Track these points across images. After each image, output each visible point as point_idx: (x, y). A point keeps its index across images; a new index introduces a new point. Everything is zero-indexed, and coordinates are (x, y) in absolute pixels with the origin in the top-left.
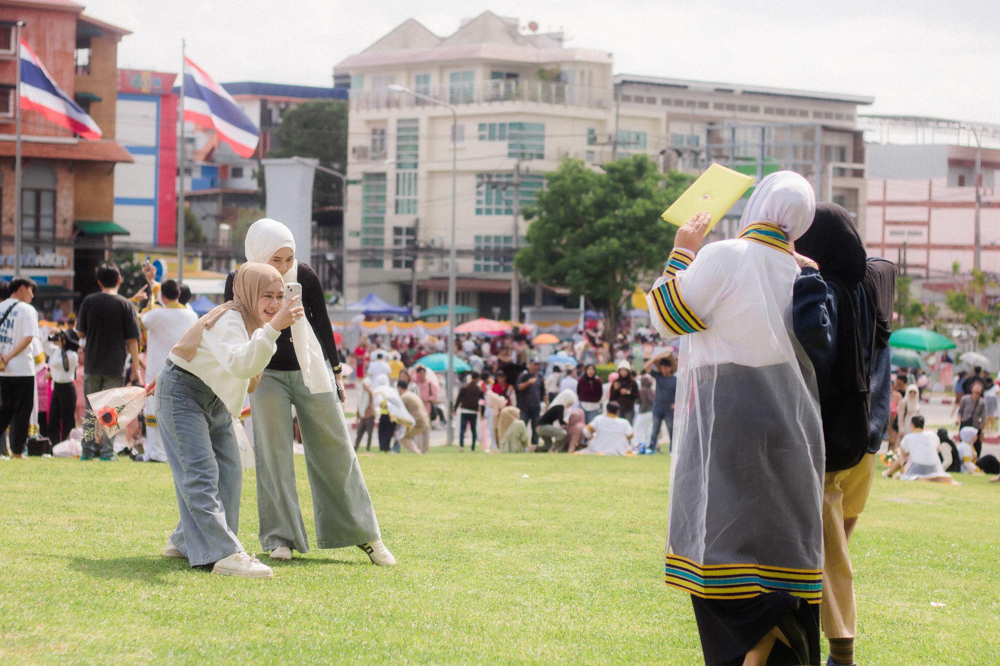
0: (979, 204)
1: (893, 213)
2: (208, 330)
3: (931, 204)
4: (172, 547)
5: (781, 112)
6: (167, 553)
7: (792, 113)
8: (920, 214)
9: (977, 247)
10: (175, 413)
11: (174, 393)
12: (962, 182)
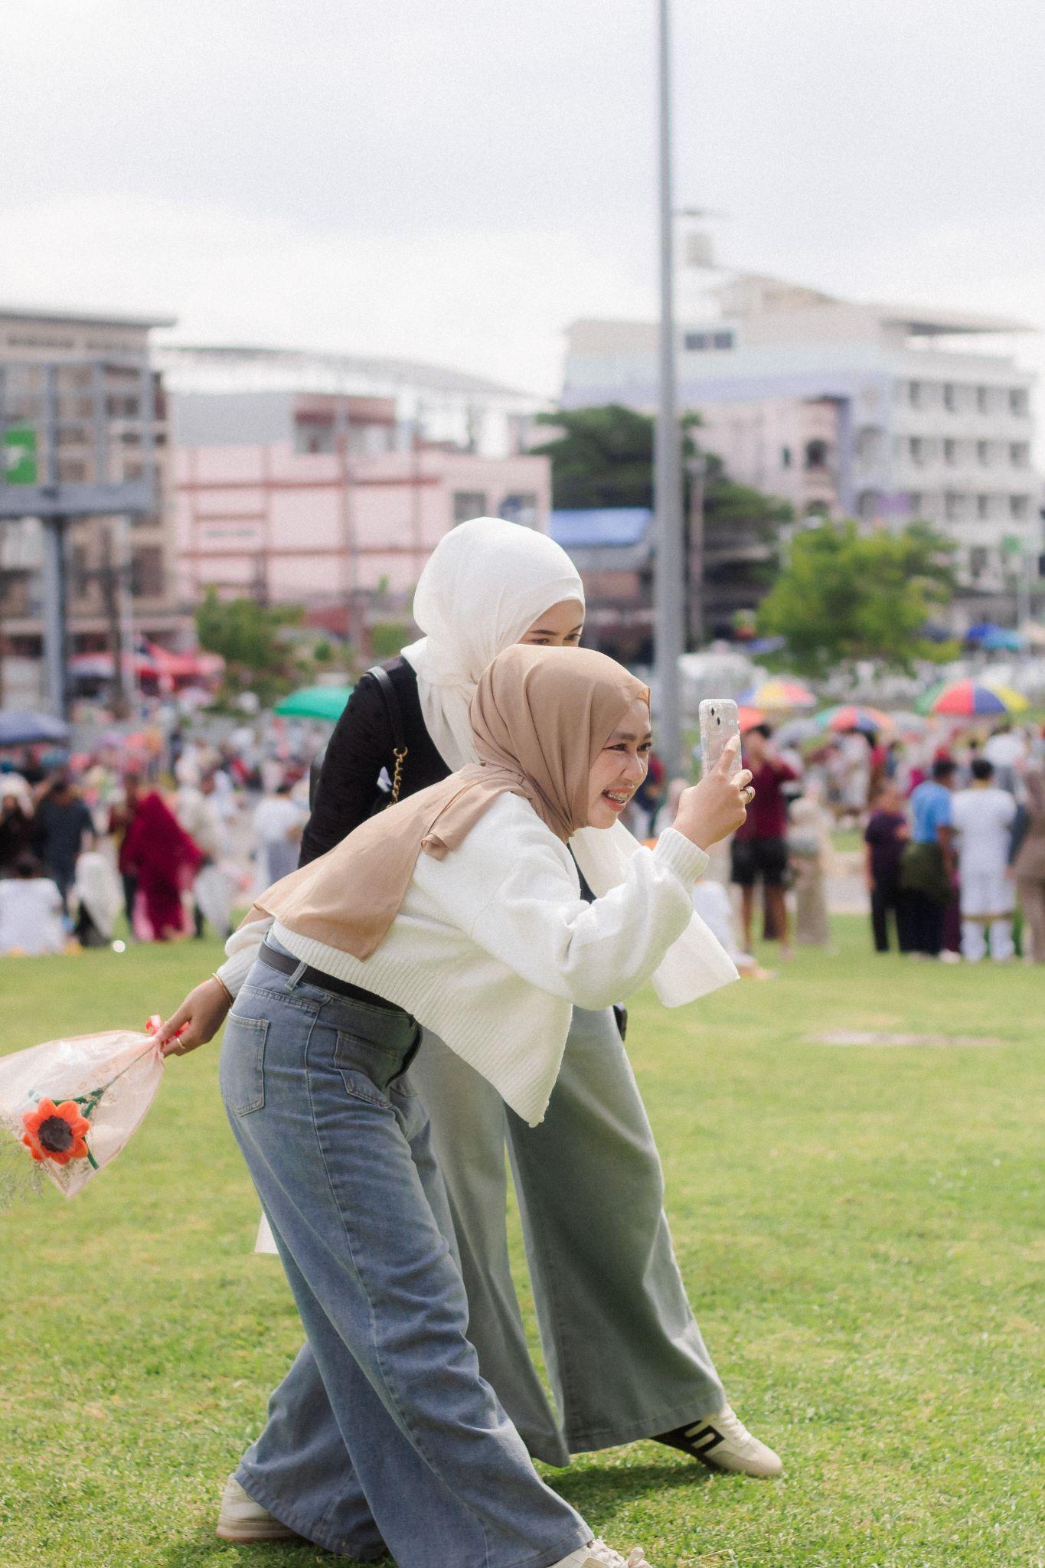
0: (346, 482)
1: (210, 502)
2: (440, 859)
3: (270, 485)
4: (249, 1509)
5: (32, 343)
6: (234, 1528)
7: (50, 344)
8: (251, 501)
9: (349, 550)
10: (322, 1120)
11: (312, 1058)
12: (314, 447)
